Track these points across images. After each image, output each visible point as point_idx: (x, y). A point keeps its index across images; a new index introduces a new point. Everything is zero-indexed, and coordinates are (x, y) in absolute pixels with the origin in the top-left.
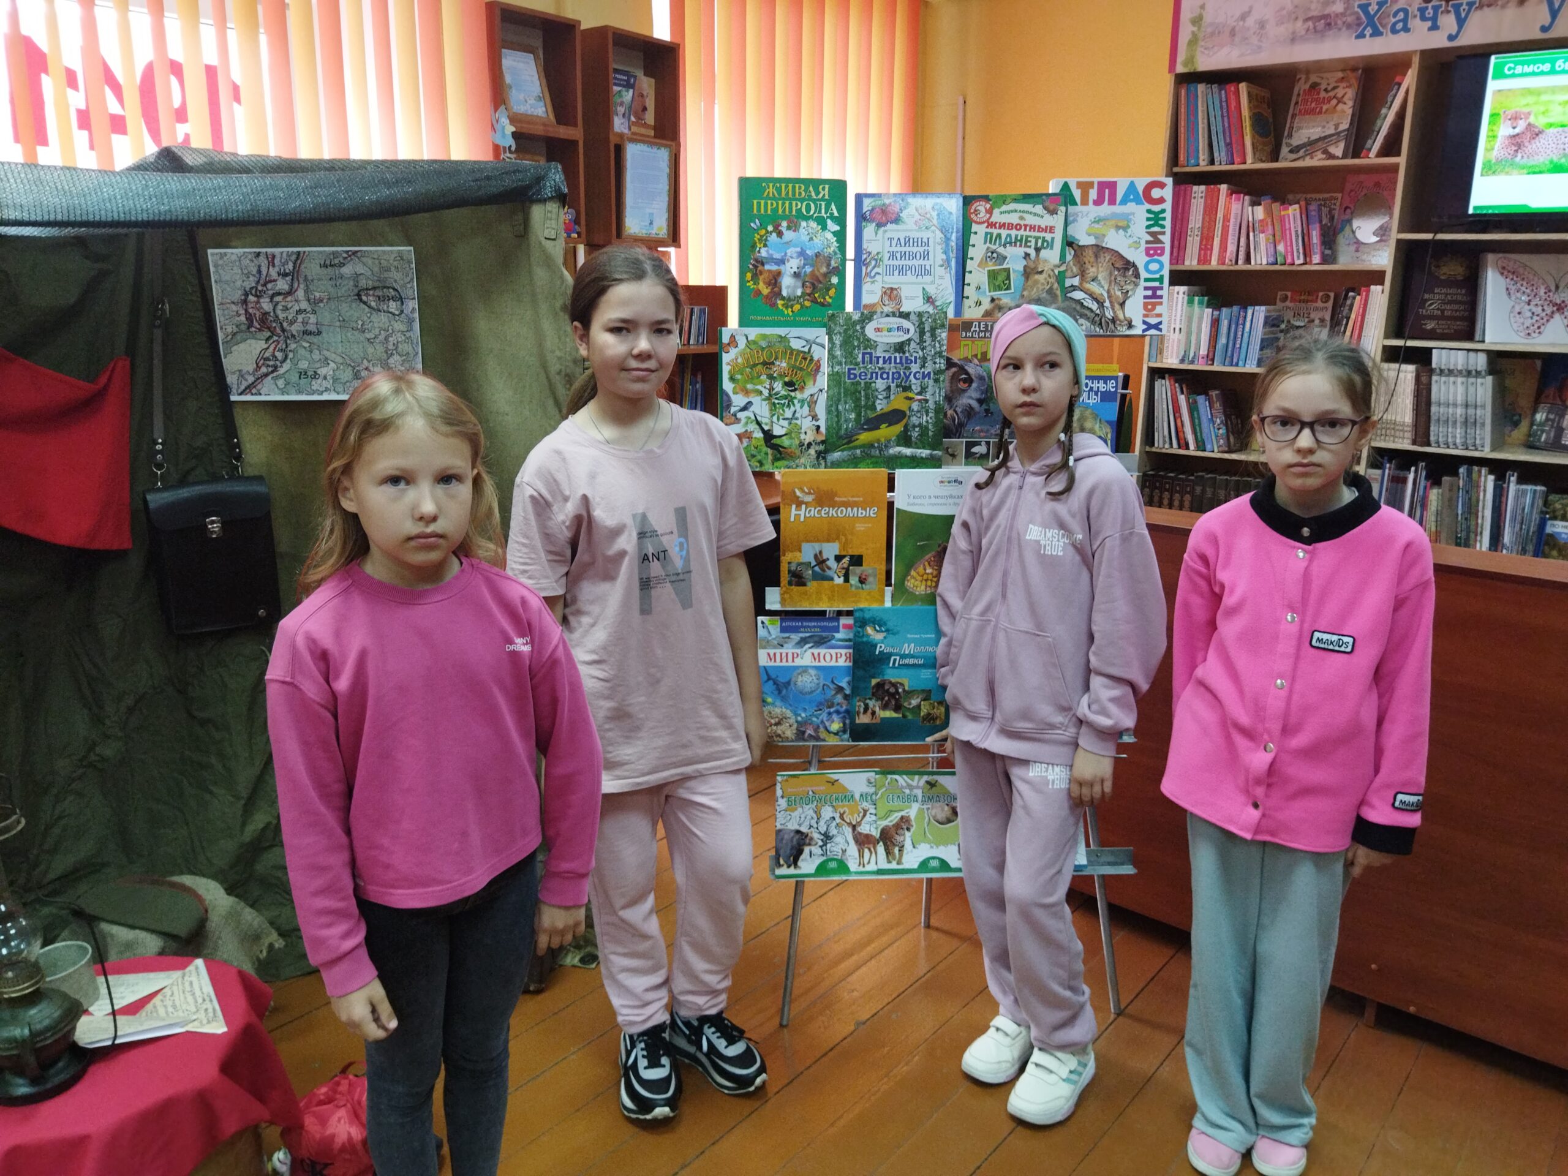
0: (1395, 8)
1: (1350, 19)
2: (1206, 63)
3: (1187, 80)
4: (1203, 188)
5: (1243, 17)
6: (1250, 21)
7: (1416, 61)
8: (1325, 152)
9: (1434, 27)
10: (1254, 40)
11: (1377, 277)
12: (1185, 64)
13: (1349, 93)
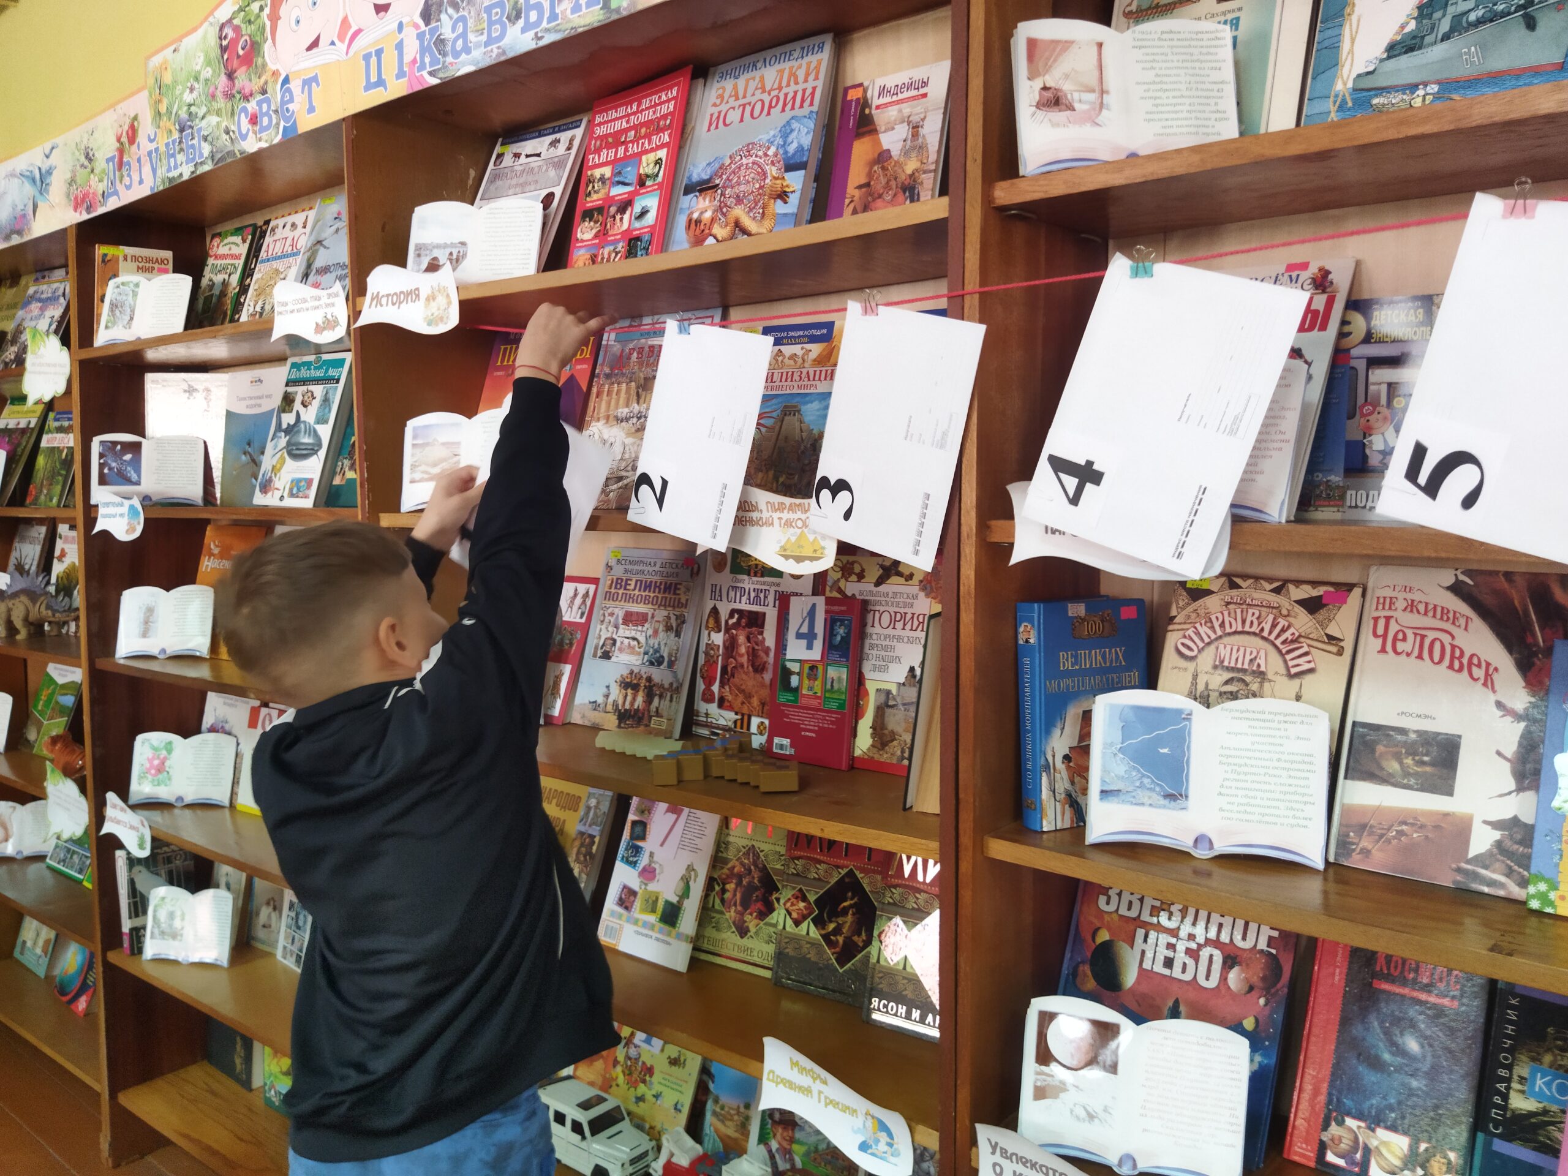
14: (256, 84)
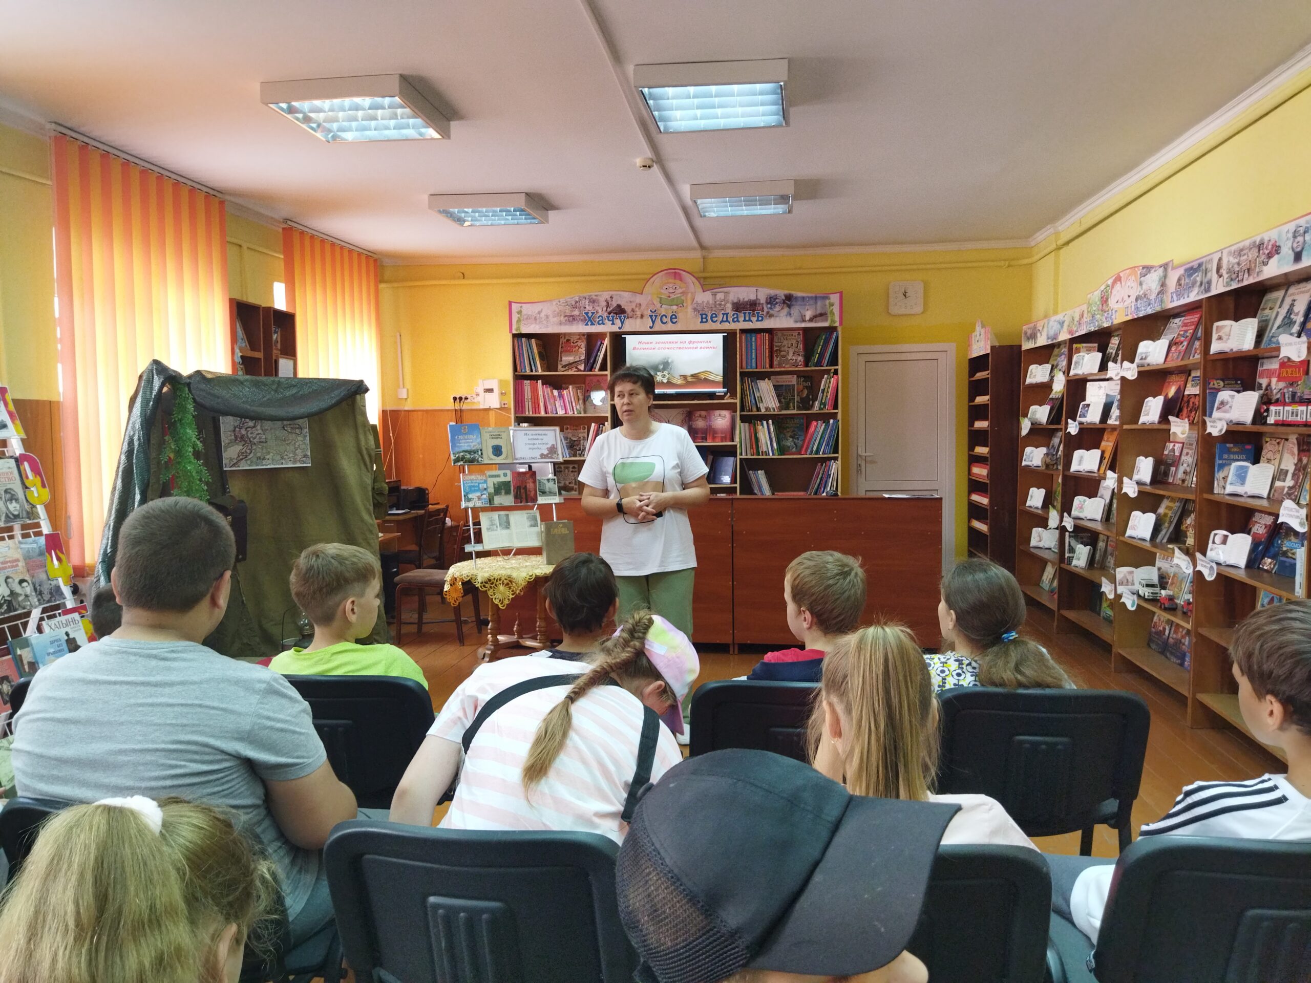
0: (598, 315)
1: (582, 318)
2: (525, 330)
3: (517, 337)
4: (529, 381)
5: (539, 313)
6: (542, 315)
7: (608, 335)
8: (577, 368)
9: (613, 324)
10: (545, 322)
11: (606, 419)
12: (516, 330)
13: (583, 345)
14: (1107, 309)
